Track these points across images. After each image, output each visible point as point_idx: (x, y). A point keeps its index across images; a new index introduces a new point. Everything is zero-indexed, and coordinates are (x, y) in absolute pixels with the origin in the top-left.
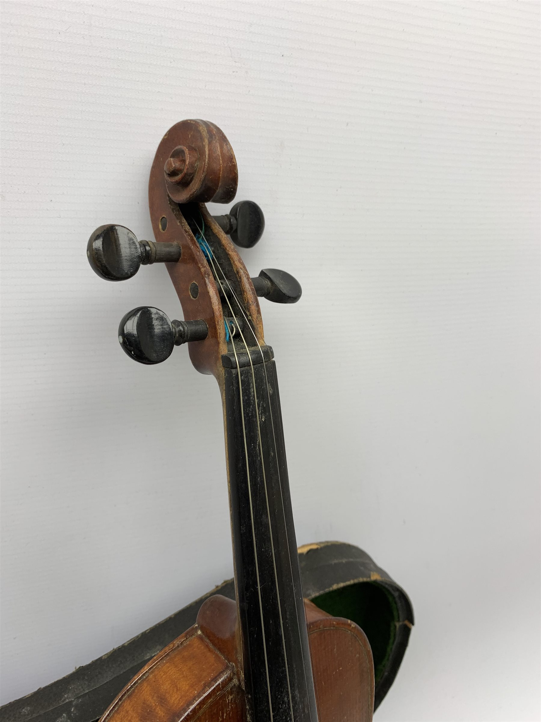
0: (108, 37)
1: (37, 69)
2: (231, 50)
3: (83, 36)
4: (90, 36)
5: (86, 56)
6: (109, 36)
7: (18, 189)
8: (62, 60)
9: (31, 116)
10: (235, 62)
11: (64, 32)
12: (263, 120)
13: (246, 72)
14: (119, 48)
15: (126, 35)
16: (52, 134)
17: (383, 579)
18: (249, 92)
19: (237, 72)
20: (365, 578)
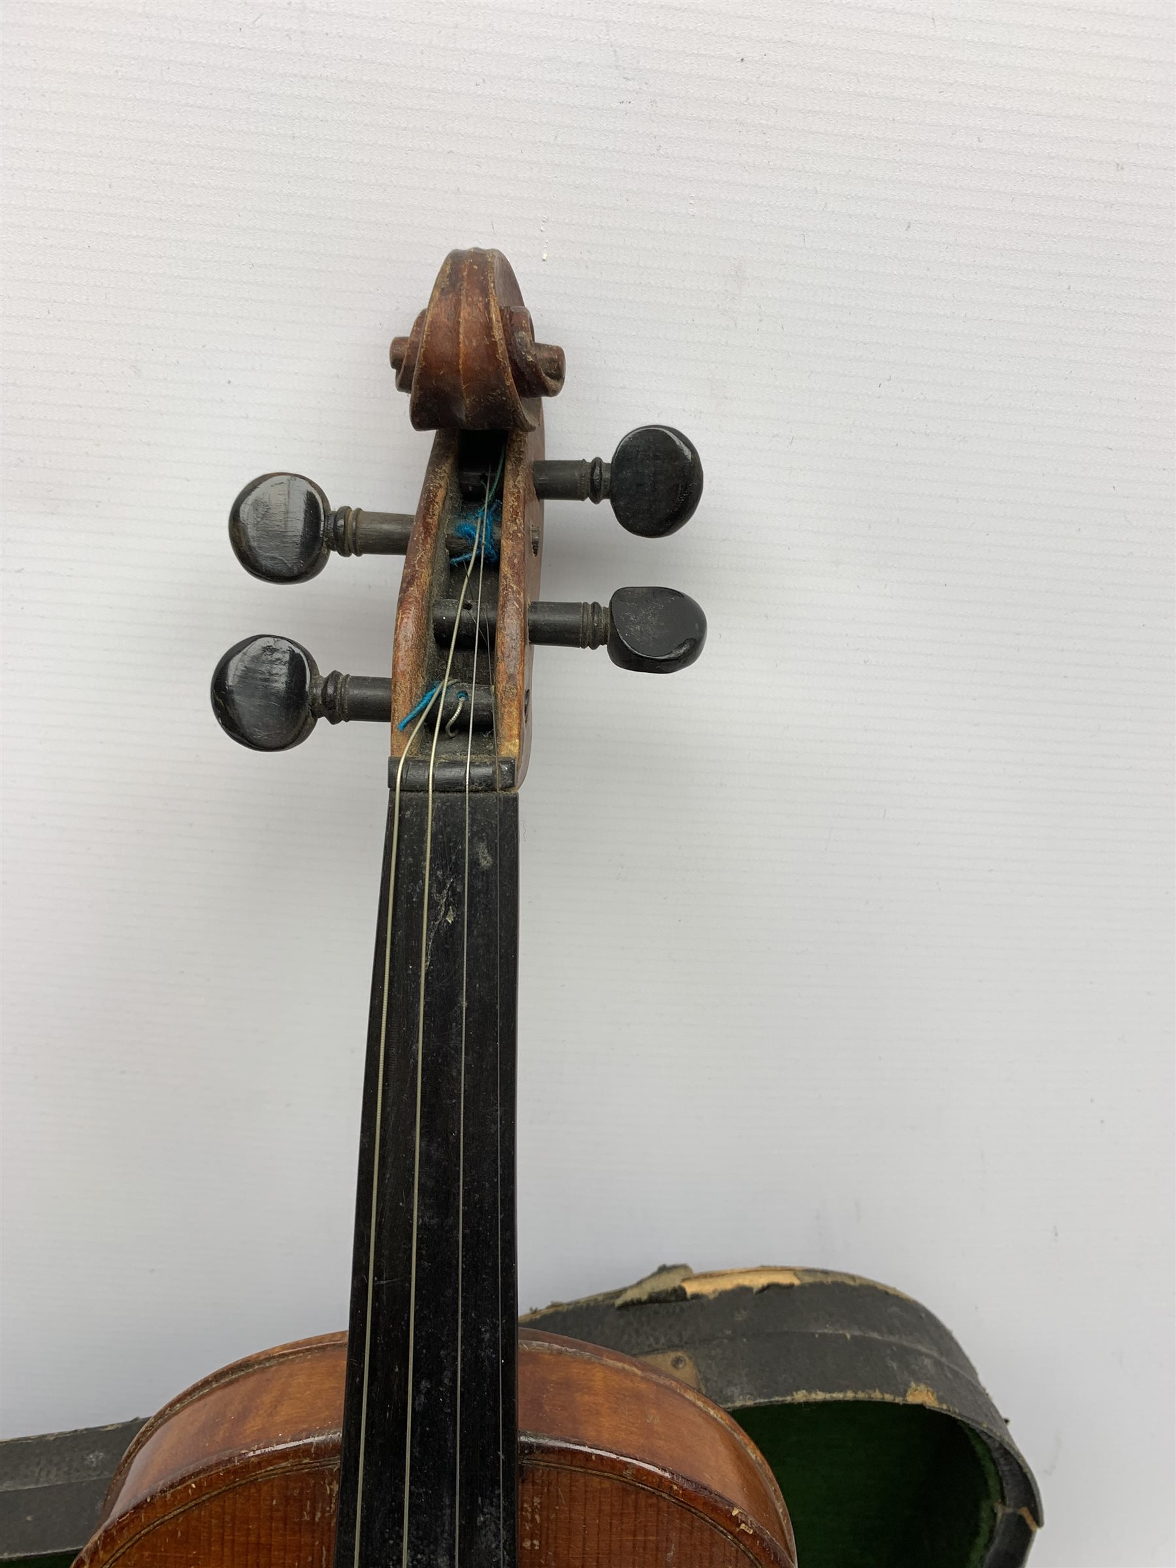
0: (341, 34)
1: (198, 107)
2: (615, 51)
3: (287, 33)
4: (303, 33)
5: (295, 76)
6: (343, 30)
7: (166, 356)
8: (246, 86)
9: (188, 206)
10: (624, 78)
11: (248, 26)
12: (693, 216)
13: (653, 102)
14: (363, 56)
15: (379, 26)
16: (229, 244)
17: (945, 1407)
18: (658, 150)
19: (630, 102)
20: (891, 1393)
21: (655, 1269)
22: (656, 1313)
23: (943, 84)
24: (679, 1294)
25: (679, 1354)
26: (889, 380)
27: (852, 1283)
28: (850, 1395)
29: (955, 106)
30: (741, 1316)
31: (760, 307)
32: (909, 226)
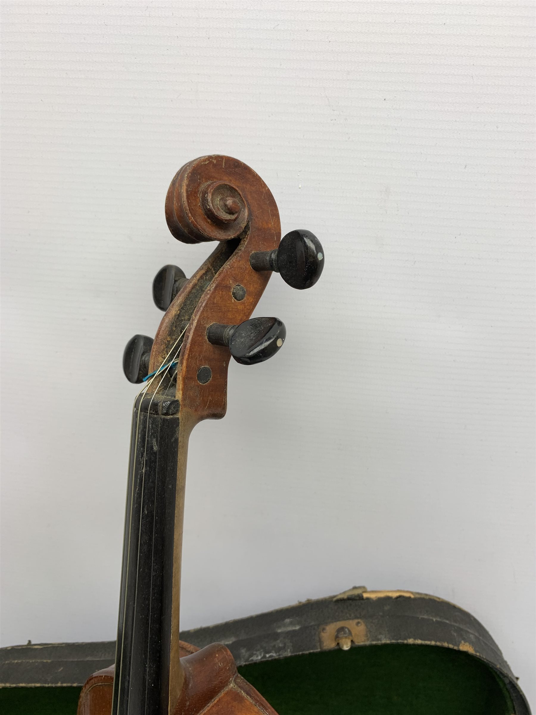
2: (328, 99)
3: (191, 101)
4: (197, 100)
6: (213, 98)
10: (333, 110)
11: (176, 99)
12: (365, 166)
13: (346, 119)
17: (478, 654)
18: (349, 139)
19: (335, 120)
20: (453, 644)
21: (351, 587)
22: (351, 605)
23: (478, 104)
24: (360, 598)
25: (359, 620)
26: (460, 235)
27: (438, 600)
28: (433, 643)
29: (484, 113)
30: (387, 608)
31: (397, 204)
32: (466, 167)
